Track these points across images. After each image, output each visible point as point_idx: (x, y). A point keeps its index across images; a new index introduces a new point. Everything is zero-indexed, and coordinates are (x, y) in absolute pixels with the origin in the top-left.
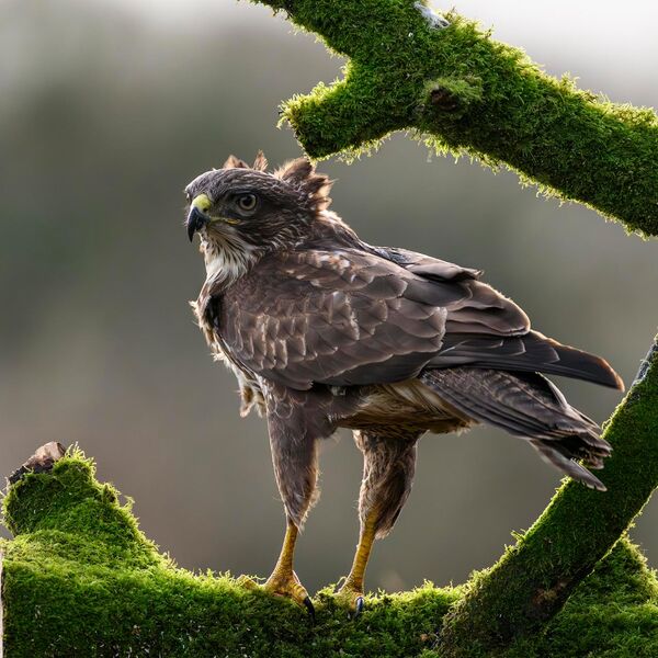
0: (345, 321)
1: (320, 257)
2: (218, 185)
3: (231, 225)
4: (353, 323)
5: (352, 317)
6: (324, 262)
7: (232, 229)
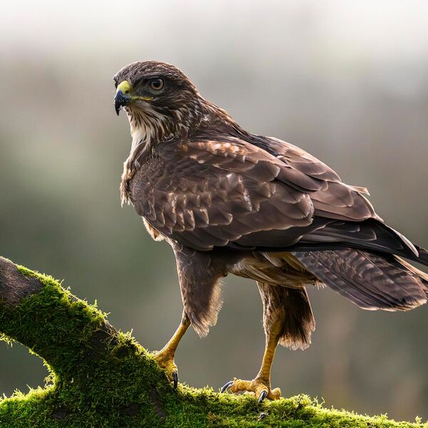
0: (240, 196)
1: (215, 146)
2: (135, 73)
3: (146, 101)
4: (246, 198)
5: (245, 193)
6: (218, 150)
7: (147, 104)
